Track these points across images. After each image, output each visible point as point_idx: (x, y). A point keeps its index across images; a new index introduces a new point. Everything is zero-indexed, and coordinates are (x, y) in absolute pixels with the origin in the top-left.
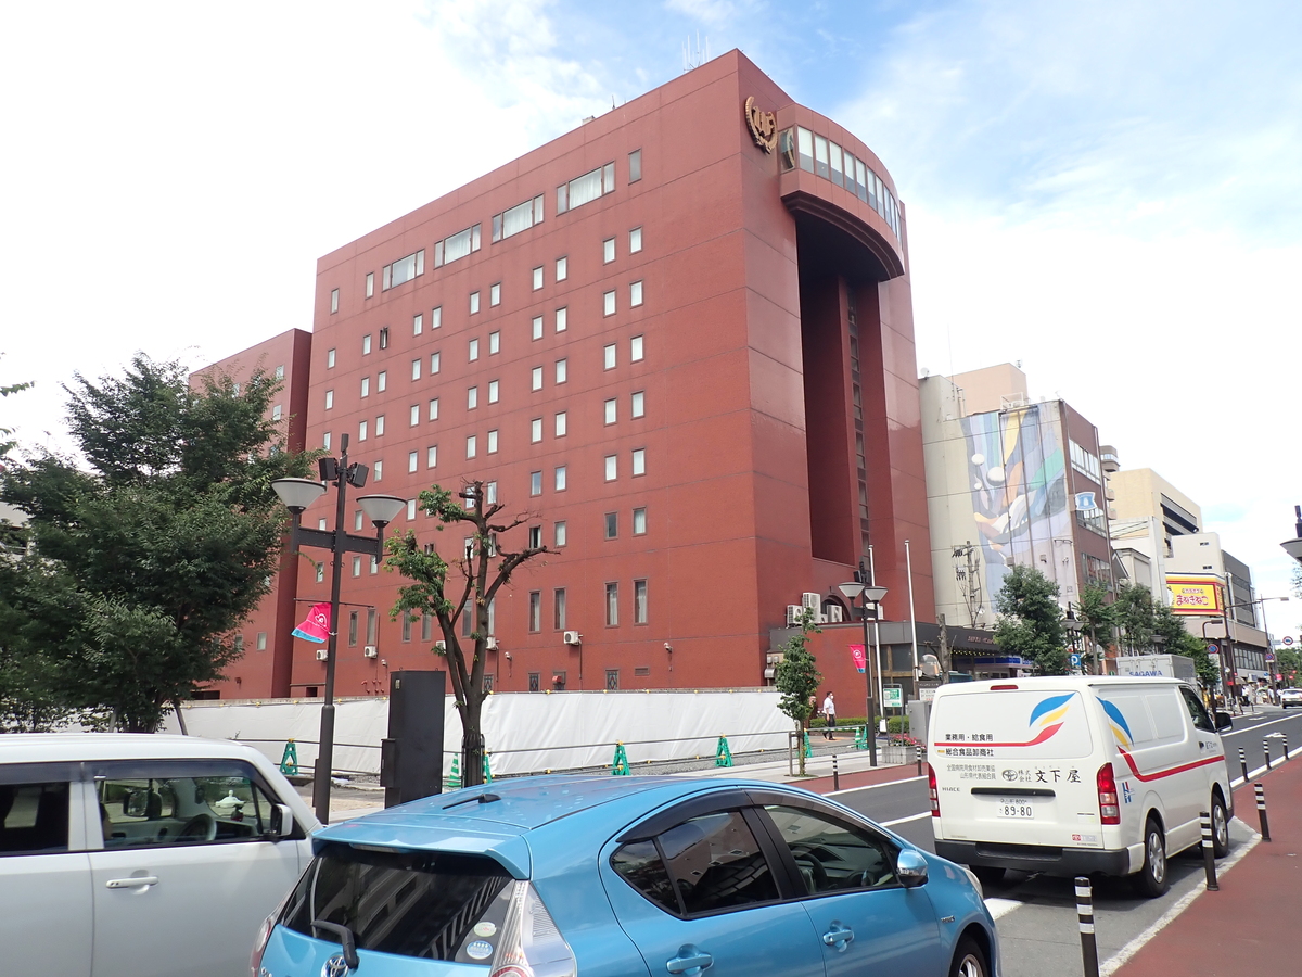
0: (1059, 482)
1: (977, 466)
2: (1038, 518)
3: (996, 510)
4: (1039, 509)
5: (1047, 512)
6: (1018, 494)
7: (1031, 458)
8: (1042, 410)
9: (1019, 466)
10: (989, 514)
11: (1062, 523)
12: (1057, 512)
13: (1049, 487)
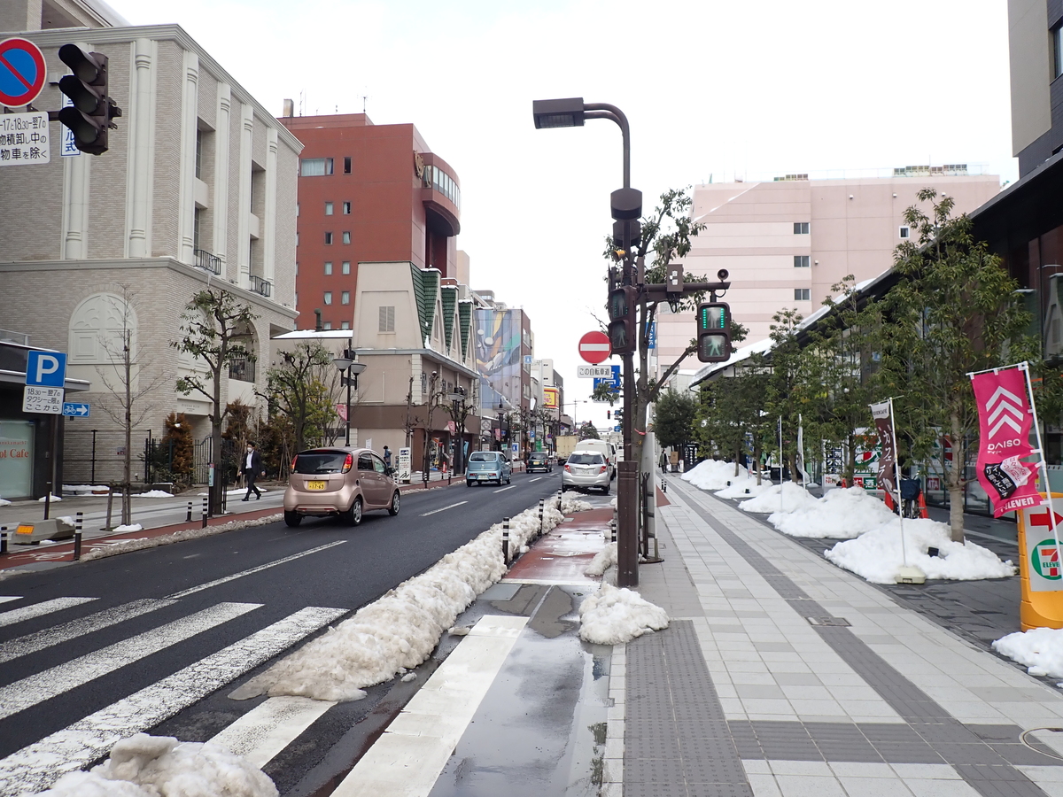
0: (517, 349)
1: (480, 336)
2: (506, 365)
3: (487, 358)
4: (507, 361)
5: (510, 363)
6: (498, 352)
7: (506, 335)
8: (513, 313)
9: (499, 339)
10: (483, 360)
11: (516, 368)
12: (515, 363)
13: (512, 351)
